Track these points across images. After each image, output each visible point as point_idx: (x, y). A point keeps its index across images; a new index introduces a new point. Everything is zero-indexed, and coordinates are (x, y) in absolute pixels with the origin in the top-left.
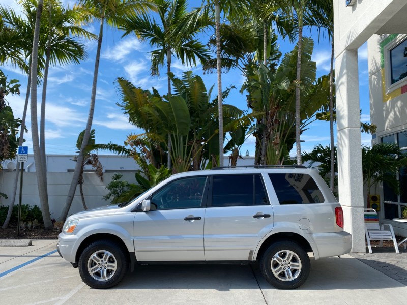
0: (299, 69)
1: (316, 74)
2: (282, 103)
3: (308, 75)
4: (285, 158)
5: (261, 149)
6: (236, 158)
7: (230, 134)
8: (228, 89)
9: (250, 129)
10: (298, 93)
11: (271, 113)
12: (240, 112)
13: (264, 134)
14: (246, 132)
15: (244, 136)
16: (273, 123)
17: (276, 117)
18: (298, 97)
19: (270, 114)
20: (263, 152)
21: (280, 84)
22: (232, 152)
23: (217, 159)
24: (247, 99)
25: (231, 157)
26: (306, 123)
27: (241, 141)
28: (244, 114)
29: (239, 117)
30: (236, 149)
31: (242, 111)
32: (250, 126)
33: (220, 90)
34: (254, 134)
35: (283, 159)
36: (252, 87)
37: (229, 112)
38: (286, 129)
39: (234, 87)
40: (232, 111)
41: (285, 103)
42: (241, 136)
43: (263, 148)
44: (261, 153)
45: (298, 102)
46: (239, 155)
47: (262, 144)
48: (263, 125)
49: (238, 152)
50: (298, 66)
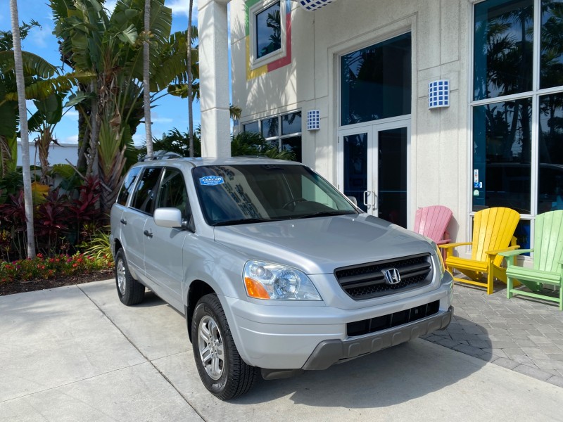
0: (147, 15)
1: (170, 27)
2: (122, 63)
3: (160, 27)
4: (127, 145)
5: (89, 131)
6: (48, 143)
7: (35, 103)
8: (25, 26)
9: (70, 98)
10: (147, 51)
11: (106, 76)
12: (52, 69)
13: (94, 108)
14: (64, 103)
15: (60, 108)
16: (109, 93)
17: (114, 83)
18: (147, 58)
19: (104, 77)
20: (93, 136)
21: (122, 33)
22: (39, 134)
23: (10, 145)
24: (60, 49)
25: (38, 143)
26: (155, 97)
27: (56, 117)
28: (58, 73)
29: (50, 76)
30: (47, 129)
31: (55, 68)
32: (69, 94)
33: (16, 24)
34: (77, 107)
35: (125, 147)
36: (74, 29)
37: (29, 65)
38: (129, 102)
39: (36, 24)
40: (35, 64)
41: (127, 63)
42: (55, 108)
43: (94, 130)
44: (89, 137)
45: (147, 66)
46: (54, 139)
47: (91, 122)
48: (93, 94)
49: (50, 134)
50: (146, 10)
